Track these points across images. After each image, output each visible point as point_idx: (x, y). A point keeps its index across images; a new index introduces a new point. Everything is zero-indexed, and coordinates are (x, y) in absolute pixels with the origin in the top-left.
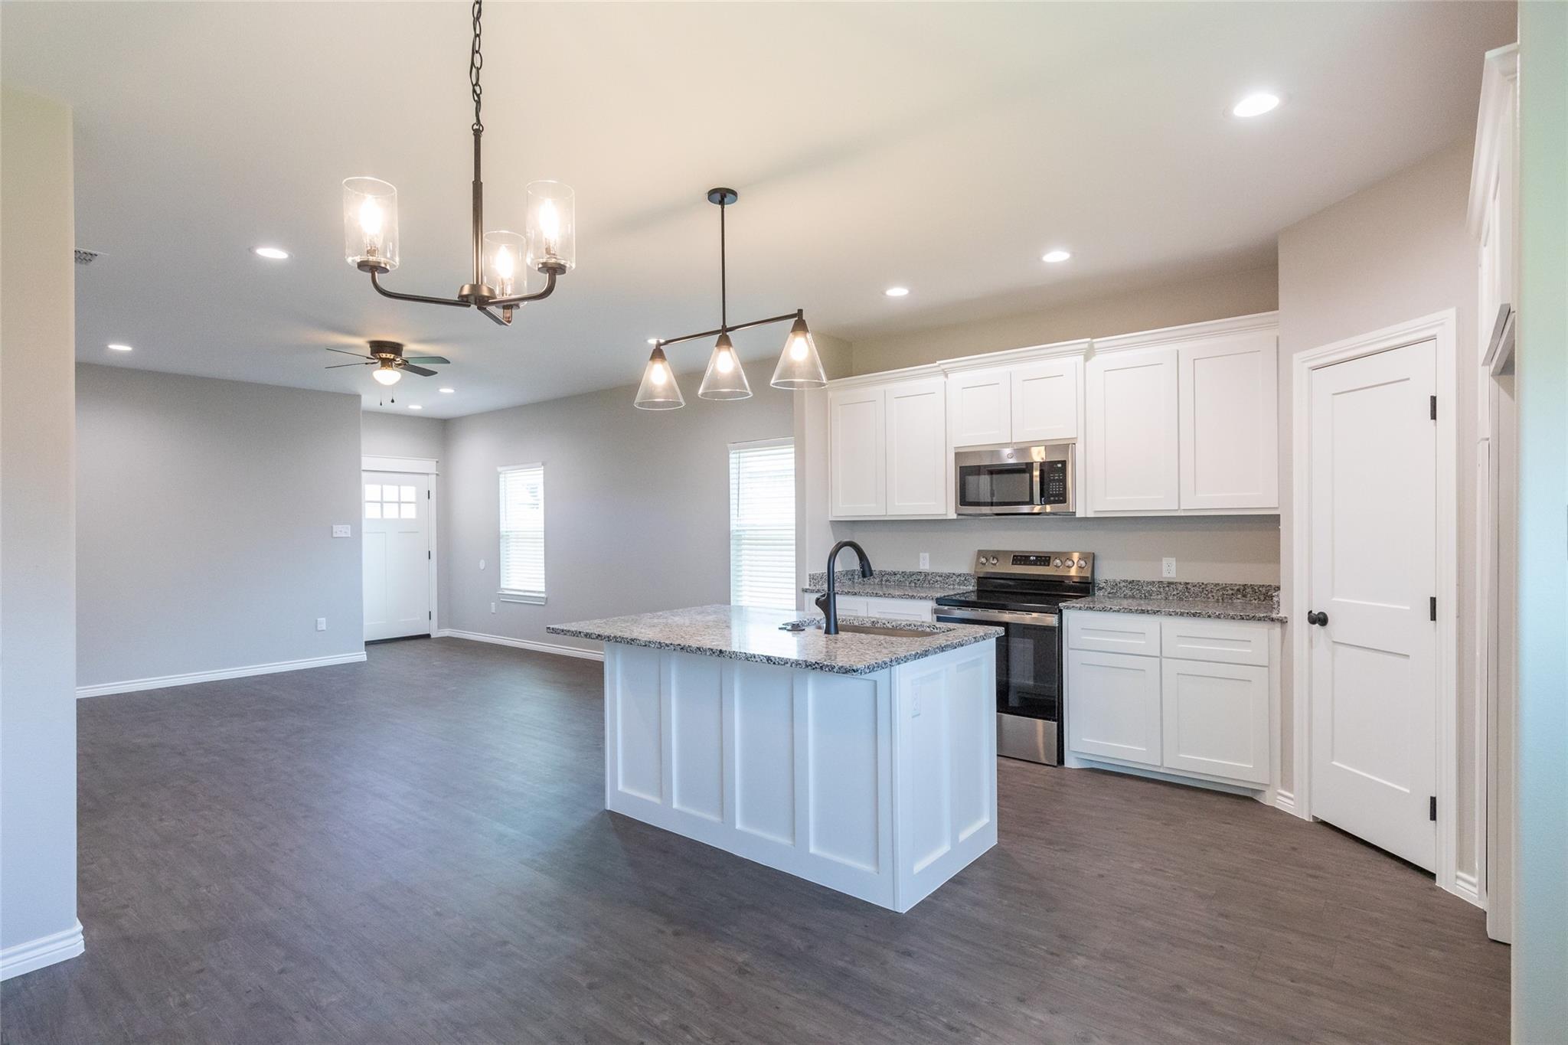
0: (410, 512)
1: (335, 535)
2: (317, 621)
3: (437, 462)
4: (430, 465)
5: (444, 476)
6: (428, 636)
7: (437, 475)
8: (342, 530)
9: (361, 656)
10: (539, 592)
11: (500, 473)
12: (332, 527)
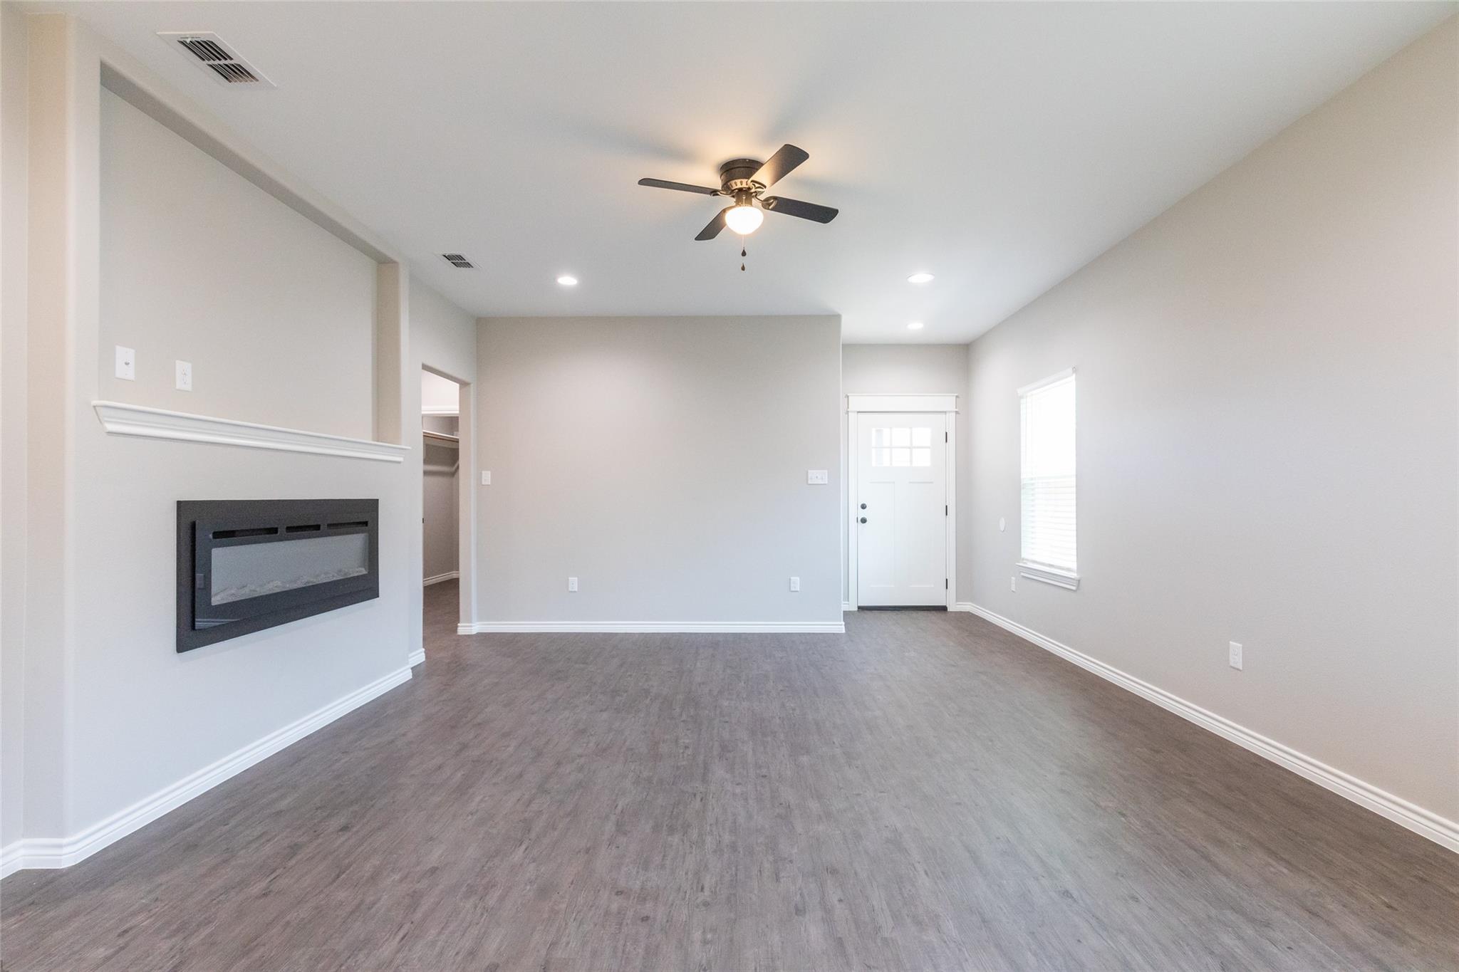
0: (923, 459)
1: (809, 482)
2: (790, 579)
3: (957, 397)
4: (947, 402)
5: (965, 414)
6: (944, 609)
7: (957, 412)
8: (818, 476)
9: (839, 627)
10: (1069, 570)
11: (1021, 397)
12: (807, 472)
